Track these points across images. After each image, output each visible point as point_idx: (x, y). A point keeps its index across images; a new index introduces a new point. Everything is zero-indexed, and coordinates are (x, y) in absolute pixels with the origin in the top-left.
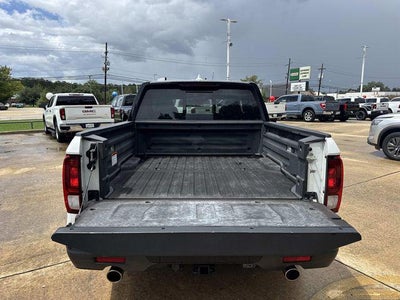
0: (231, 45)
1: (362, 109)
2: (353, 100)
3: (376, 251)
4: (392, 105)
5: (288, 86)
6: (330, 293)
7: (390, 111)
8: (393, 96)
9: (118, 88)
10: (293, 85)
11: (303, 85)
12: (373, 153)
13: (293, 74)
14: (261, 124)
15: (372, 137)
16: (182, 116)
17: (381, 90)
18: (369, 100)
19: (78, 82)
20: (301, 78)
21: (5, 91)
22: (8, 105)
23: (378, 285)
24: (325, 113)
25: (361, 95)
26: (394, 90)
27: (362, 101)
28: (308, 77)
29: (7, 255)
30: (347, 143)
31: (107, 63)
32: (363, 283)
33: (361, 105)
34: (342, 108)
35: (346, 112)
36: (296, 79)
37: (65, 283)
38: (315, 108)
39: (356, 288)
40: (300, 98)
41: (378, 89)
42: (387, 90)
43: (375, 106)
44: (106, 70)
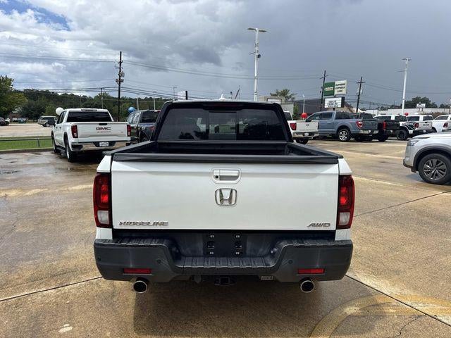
0: (259, 56)
1: (403, 128)
2: (393, 118)
3: (397, 272)
4: (437, 124)
5: (322, 101)
6: (348, 309)
7: (434, 130)
8: (439, 114)
9: (132, 102)
10: (327, 101)
11: (339, 101)
12: (409, 176)
13: (327, 89)
14: (284, 145)
15: (407, 159)
16: (205, 135)
17: (427, 107)
18: (411, 118)
19: (88, 95)
20: (336, 93)
21: (6, 105)
22: (8, 120)
23: (395, 303)
24: (362, 132)
25: (402, 112)
26: (442, 107)
27: (403, 119)
28: (344, 92)
29: (28, 275)
30: (384, 165)
31: (121, 74)
32: (380, 301)
33: (401, 124)
34: (380, 126)
35: (386, 131)
36: (331, 94)
37: (88, 299)
38: (351, 126)
39: (374, 305)
40: (334, 116)
41: (424, 105)
42: (434, 106)
43: (417, 125)
44: (120, 81)
